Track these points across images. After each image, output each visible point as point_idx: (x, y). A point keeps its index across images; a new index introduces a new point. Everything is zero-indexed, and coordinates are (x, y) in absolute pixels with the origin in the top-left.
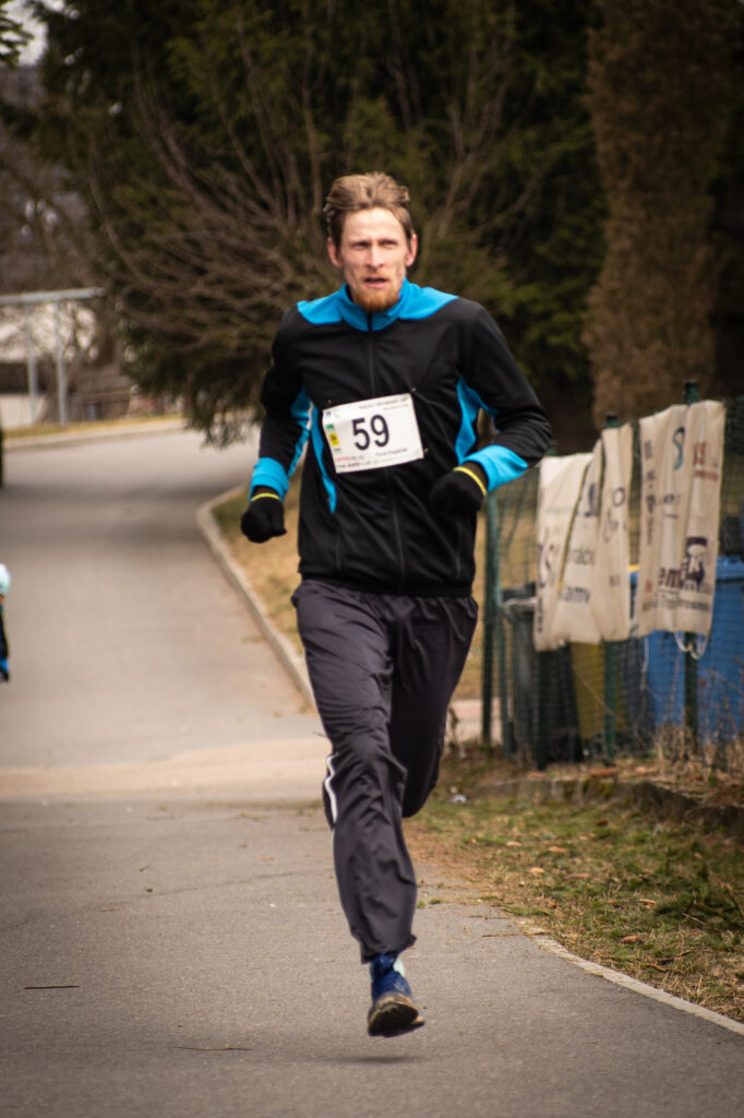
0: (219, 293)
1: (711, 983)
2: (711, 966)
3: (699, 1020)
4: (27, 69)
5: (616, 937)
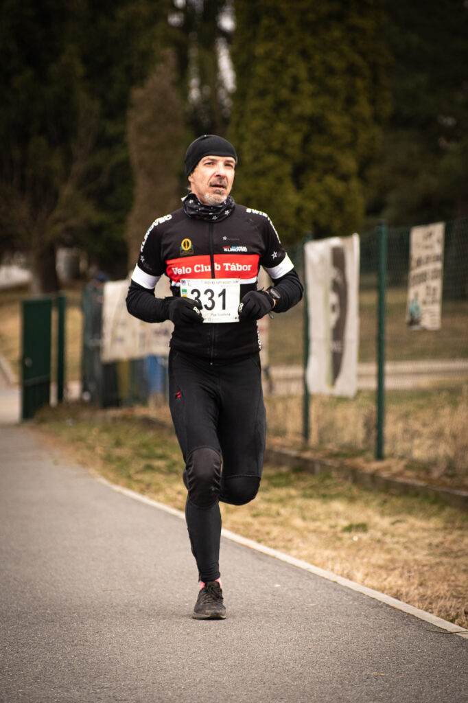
1: (166, 496)
2: (167, 488)
3: (159, 510)
5: (129, 477)
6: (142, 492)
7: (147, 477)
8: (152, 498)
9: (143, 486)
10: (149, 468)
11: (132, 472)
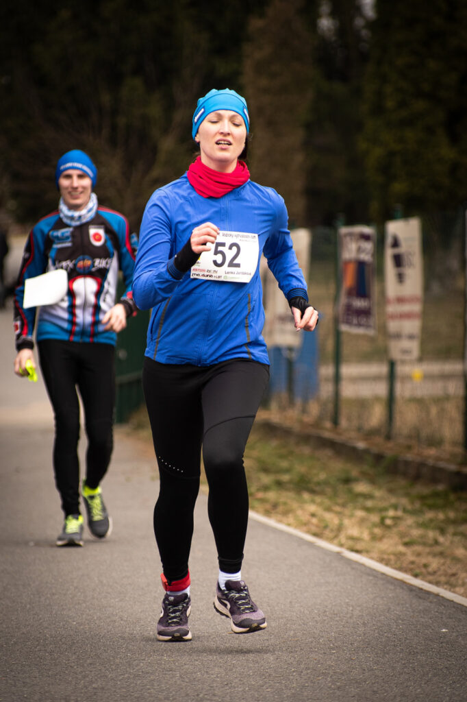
1: (296, 518)
2: (297, 509)
3: (290, 535)
6: (268, 513)
7: (272, 496)
8: (280, 521)
9: (268, 506)
11: (253, 489)
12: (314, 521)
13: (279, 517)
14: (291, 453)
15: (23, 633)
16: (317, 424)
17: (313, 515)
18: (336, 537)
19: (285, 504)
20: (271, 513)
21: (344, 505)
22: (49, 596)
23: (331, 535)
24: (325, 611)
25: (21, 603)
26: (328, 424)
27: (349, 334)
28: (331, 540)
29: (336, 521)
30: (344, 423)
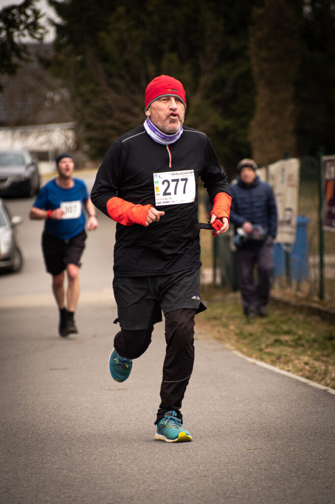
0: (117, 124)
1: (294, 366)
2: (295, 360)
3: (290, 378)
4: (47, 45)
5: (261, 350)
6: (273, 363)
7: (276, 350)
8: (282, 369)
9: (274, 358)
10: (277, 342)
11: (263, 346)
12: (307, 367)
13: (282, 365)
14: (290, 319)
15: (100, 452)
16: (308, 298)
17: (306, 364)
18: (324, 378)
19: (286, 356)
20: (276, 362)
21: (328, 356)
22: (118, 425)
23: (320, 378)
24: (316, 433)
25: (98, 430)
26: (316, 298)
27: (330, 232)
28: (319, 381)
29: (323, 368)
30: (327, 297)
